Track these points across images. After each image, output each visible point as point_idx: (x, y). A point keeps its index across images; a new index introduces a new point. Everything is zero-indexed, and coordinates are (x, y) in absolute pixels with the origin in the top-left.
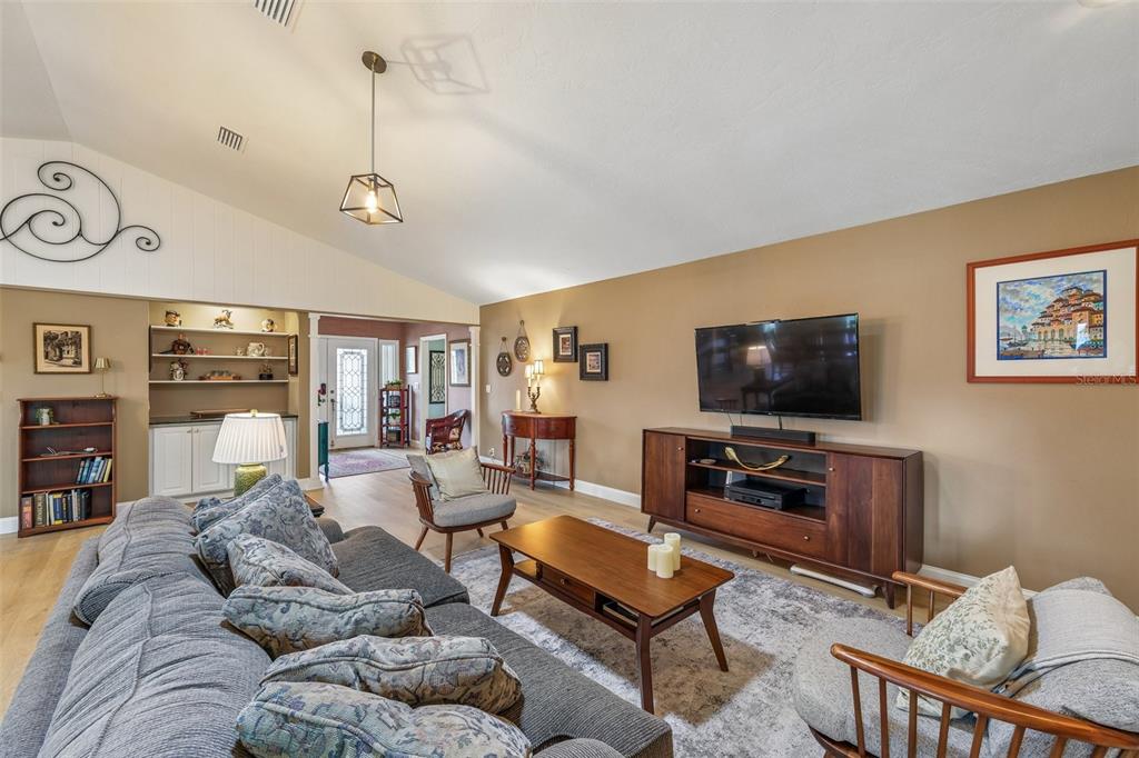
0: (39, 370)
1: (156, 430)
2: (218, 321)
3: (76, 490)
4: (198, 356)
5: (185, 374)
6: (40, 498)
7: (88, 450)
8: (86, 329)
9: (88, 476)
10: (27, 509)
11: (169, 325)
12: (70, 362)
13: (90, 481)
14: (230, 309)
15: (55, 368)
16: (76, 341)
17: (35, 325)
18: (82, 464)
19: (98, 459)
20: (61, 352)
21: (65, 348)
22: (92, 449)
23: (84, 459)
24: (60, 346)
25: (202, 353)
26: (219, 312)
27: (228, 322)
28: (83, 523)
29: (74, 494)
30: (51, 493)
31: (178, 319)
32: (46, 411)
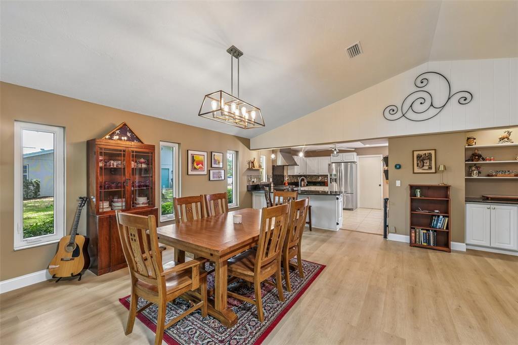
0: (415, 172)
1: (467, 204)
2: (502, 139)
3: (432, 230)
4: (488, 162)
5: (479, 172)
6: (418, 231)
7: (436, 211)
8: (434, 151)
9: (437, 225)
10: (413, 235)
11: (469, 145)
12: (427, 168)
13: (438, 227)
14: (510, 130)
15: (421, 171)
16: (429, 157)
17: (413, 151)
18: (434, 217)
19: (441, 217)
20: (423, 163)
21: (425, 161)
22: (438, 211)
23: (435, 216)
24: (423, 160)
25: (491, 160)
26: (502, 133)
27: (508, 138)
28: (435, 247)
29: (431, 232)
30: (422, 229)
31: (475, 141)
32: (419, 190)
